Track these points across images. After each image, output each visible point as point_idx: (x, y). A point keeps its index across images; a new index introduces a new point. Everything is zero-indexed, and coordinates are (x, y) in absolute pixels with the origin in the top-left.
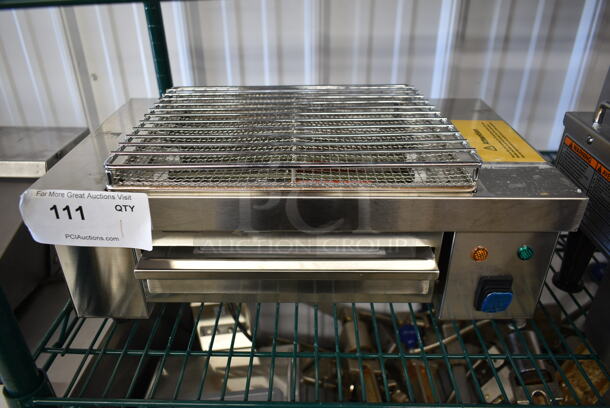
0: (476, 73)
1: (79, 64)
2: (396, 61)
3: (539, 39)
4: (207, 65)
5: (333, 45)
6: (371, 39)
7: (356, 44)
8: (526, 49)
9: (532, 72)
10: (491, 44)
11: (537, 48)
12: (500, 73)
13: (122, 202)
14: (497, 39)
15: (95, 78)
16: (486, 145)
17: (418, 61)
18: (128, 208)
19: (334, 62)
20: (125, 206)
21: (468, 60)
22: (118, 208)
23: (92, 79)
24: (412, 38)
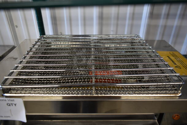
0: (156, 27)
1: (10, 22)
2: (127, 22)
3: (180, 15)
4: (58, 22)
5: (104, 16)
6: (118, 14)
7: (113, 16)
8: (175, 18)
9: (177, 26)
10: (162, 16)
11: (179, 18)
12: (165, 27)
13: (10, 102)
14: (165, 15)
15: (17, 27)
16: (176, 65)
17: (135, 22)
18: (13, 105)
19: (104, 22)
20: (12, 104)
21: (154, 22)
22: (8, 105)
23: (16, 27)
24: (133, 14)
